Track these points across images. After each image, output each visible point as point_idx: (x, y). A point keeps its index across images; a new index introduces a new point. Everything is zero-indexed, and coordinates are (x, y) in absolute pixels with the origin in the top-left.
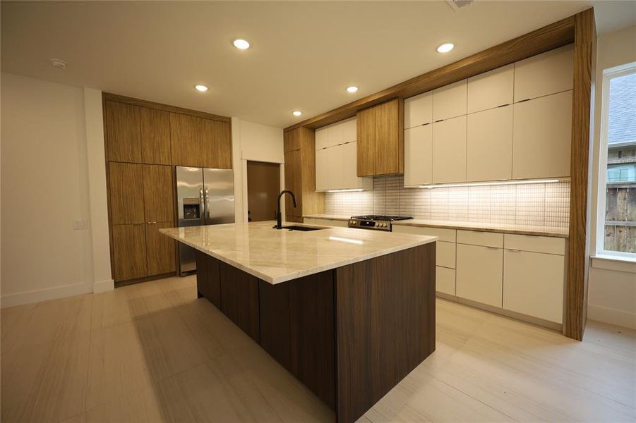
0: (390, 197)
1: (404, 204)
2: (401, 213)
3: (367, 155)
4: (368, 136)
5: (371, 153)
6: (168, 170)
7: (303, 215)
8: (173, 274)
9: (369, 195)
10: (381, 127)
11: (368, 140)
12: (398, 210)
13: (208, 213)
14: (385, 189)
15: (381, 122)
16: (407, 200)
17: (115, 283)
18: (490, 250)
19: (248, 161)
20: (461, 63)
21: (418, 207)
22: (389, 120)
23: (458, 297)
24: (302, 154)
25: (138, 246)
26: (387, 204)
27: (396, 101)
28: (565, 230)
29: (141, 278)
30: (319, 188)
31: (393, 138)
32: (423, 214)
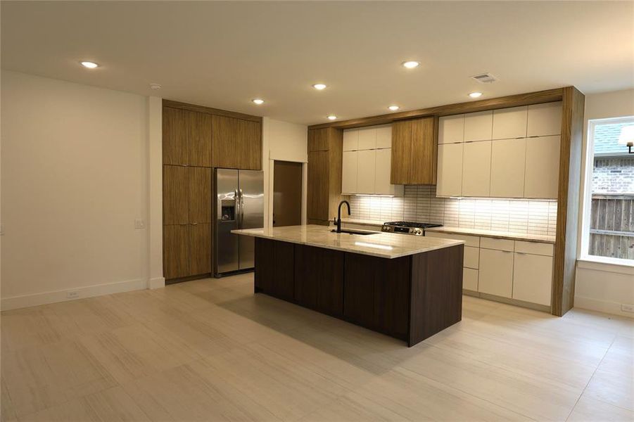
0: (421, 205)
1: (434, 212)
2: (431, 220)
3: (402, 165)
4: (403, 146)
5: (406, 163)
6: (209, 171)
7: (330, 219)
8: (208, 276)
9: (399, 201)
10: (417, 140)
11: (403, 151)
12: (428, 217)
13: (242, 215)
14: (416, 197)
15: (417, 136)
16: (438, 209)
17: (166, 280)
18: (503, 253)
19: (275, 161)
20: (487, 102)
21: (448, 215)
22: (424, 135)
23: (480, 293)
24: (330, 156)
25: (182, 246)
26: (418, 211)
27: (432, 119)
28: (553, 238)
29: (184, 277)
30: (345, 191)
31: (428, 151)
32: (453, 222)
